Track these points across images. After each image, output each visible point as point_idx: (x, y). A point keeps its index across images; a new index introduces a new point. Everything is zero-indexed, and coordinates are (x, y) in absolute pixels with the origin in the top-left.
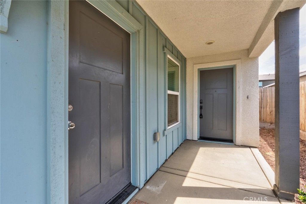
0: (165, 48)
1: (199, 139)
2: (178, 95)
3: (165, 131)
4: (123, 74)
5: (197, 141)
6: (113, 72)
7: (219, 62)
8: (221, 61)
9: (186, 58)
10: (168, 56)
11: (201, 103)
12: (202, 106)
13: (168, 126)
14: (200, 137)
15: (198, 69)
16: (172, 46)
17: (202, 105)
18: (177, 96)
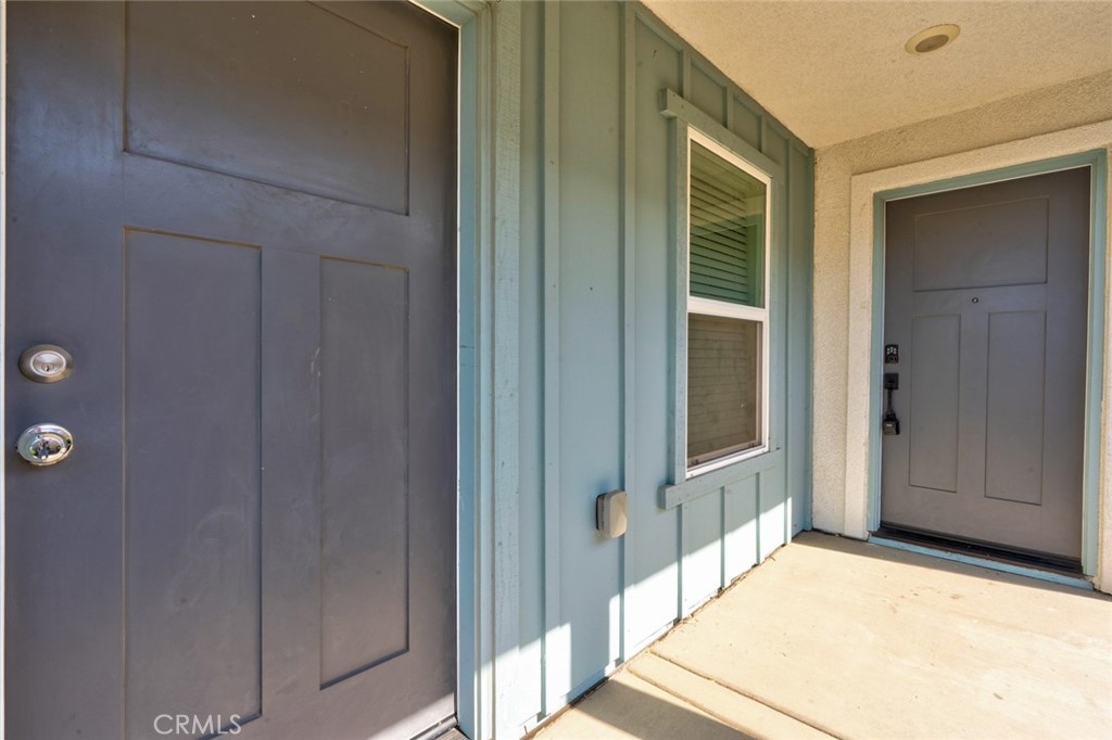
0: (671, 94)
1: (874, 534)
2: (761, 323)
3: (669, 490)
4: (407, 214)
5: (867, 541)
6: (344, 201)
7: (996, 148)
8: (1008, 141)
9: (811, 151)
10: (694, 134)
11: (890, 358)
12: (896, 375)
13: (694, 464)
14: (883, 524)
15: (877, 197)
16: (724, 90)
17: (893, 368)
18: (753, 327)
